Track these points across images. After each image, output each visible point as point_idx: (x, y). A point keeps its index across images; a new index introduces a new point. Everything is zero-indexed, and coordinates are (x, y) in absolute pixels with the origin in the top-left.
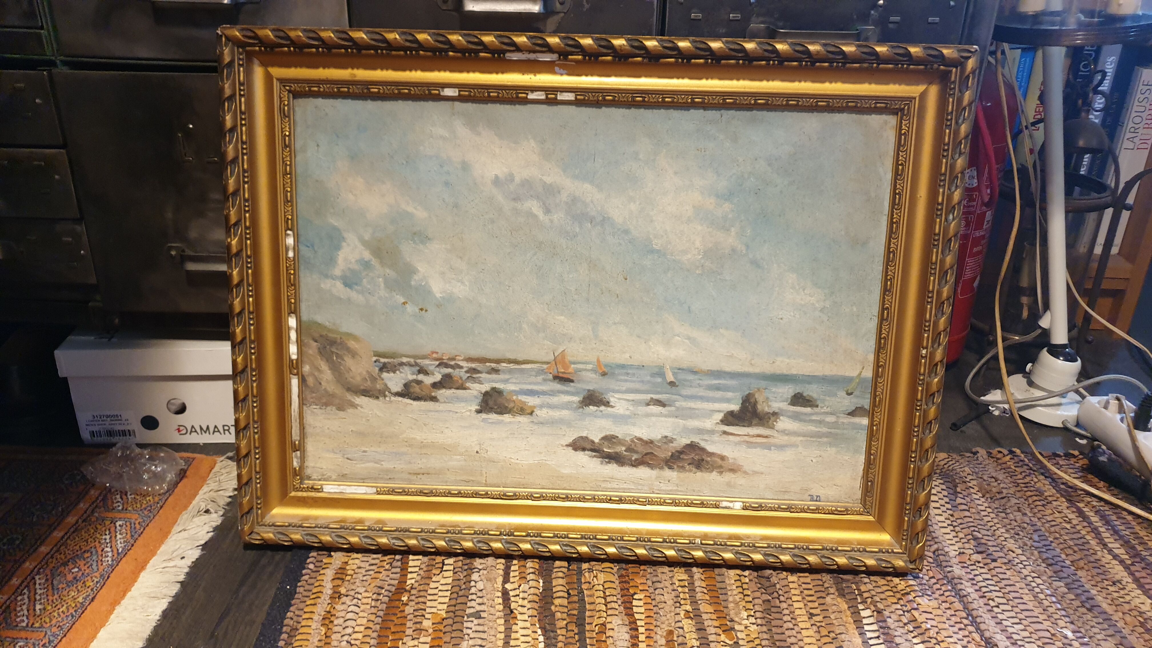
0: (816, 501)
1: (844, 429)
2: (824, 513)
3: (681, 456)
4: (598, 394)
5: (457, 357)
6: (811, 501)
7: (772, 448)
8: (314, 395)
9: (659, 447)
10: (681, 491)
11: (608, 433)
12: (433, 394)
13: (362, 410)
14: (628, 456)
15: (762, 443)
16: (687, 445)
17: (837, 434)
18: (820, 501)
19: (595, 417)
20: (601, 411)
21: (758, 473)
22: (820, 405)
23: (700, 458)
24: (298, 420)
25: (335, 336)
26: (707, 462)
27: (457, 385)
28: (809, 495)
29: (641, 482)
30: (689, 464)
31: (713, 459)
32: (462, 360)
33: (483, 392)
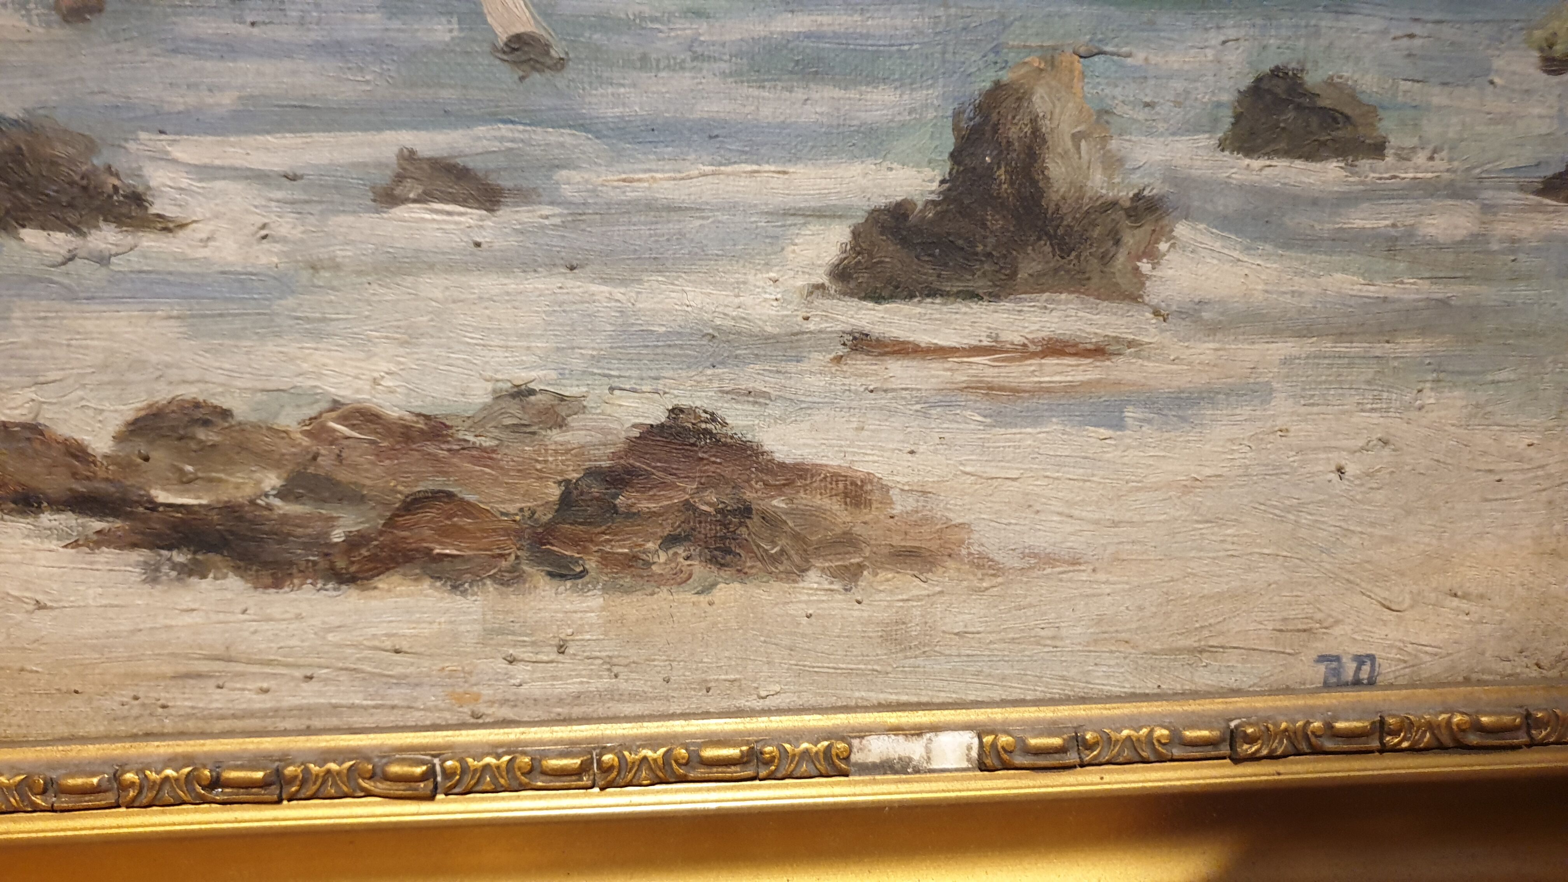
0: (1357, 683)
1: (1515, 278)
2: (1413, 750)
3: (620, 501)
4: (60, 150)
6: (1327, 686)
7: (1130, 413)
9: (484, 456)
10: (633, 697)
11: (163, 394)
14: (303, 521)
15: (1070, 389)
16: (651, 432)
17: (1476, 312)
18: (1371, 683)
19: (71, 296)
20: (103, 260)
21: (1048, 559)
22: (1394, 141)
23: (732, 505)
26: (771, 521)
28: (1322, 659)
29: (401, 666)
30: (670, 541)
31: (806, 499)
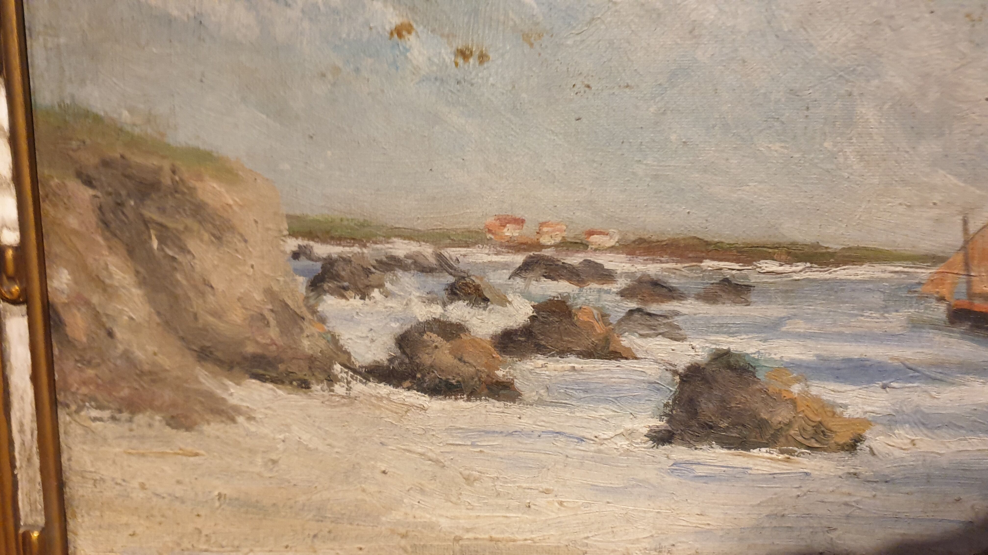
5: (594, 238)
8: (90, 372)
12: (500, 373)
13: (252, 427)
24: (36, 461)
25: (153, 162)
27: (586, 343)
32: (612, 249)
33: (681, 369)
